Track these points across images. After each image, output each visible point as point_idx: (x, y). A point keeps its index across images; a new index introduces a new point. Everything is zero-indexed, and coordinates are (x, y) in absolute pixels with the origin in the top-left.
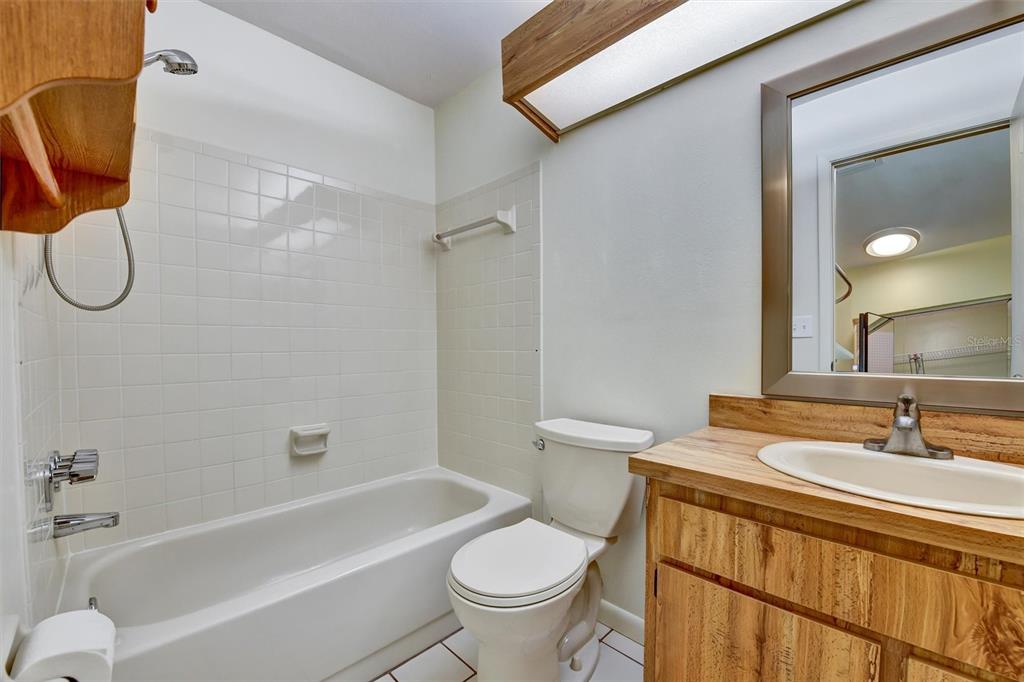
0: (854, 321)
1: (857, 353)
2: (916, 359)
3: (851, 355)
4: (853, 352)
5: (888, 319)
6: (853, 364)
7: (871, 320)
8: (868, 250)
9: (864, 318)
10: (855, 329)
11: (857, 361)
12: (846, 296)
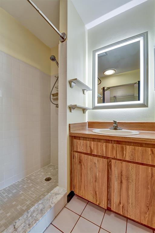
0: (102, 89)
1: (102, 95)
2: (115, 97)
3: (101, 96)
4: (101, 95)
5: (109, 88)
6: (101, 98)
7: (105, 88)
8: (105, 73)
9: (104, 88)
10: (102, 90)
11: (102, 97)
12: (100, 83)
